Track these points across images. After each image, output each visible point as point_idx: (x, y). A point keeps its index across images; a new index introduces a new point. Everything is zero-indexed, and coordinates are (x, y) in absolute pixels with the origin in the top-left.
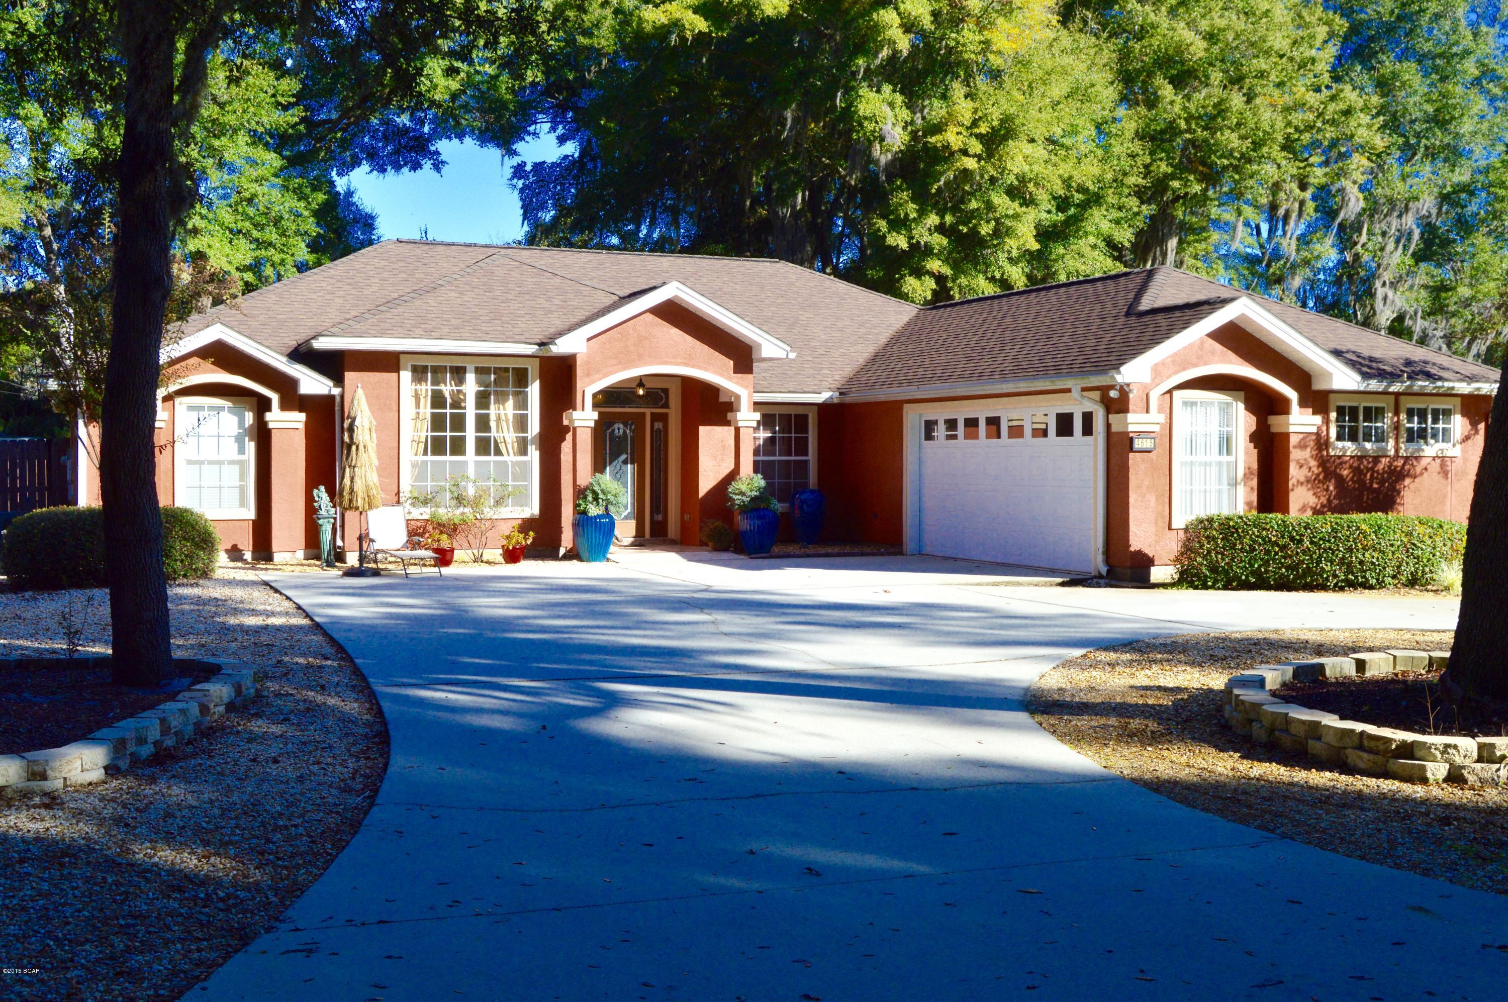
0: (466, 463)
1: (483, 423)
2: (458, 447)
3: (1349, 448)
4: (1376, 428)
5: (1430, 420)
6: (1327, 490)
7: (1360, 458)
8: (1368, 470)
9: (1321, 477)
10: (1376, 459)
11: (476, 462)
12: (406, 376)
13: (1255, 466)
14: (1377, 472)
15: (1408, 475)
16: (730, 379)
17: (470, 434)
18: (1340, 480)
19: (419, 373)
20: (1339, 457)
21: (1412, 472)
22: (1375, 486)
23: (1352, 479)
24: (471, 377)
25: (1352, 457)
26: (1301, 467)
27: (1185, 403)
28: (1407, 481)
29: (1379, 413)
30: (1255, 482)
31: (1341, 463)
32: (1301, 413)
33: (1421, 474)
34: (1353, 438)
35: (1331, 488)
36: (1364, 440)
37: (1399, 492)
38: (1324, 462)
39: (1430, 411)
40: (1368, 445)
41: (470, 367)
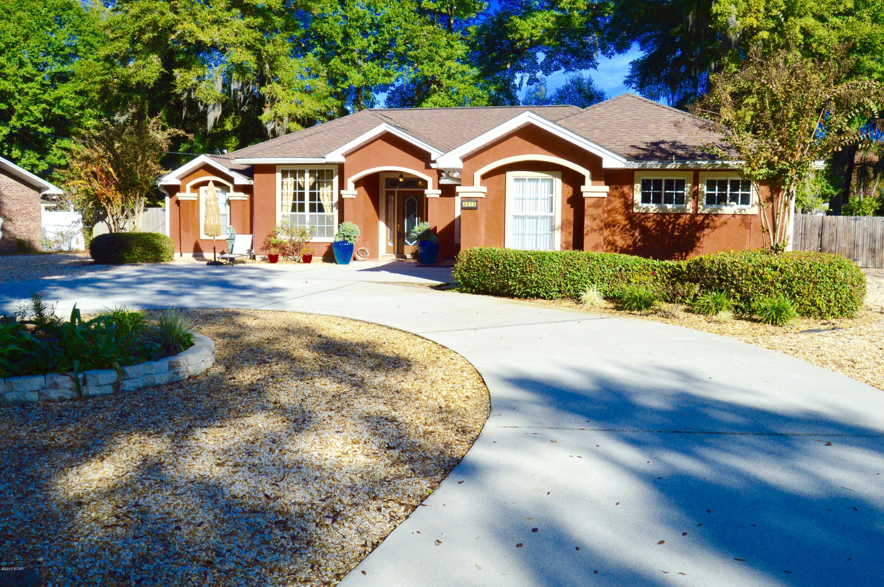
0: (305, 215)
1: (313, 196)
2: (302, 208)
3: (652, 208)
4: (676, 194)
5: (729, 189)
6: (633, 235)
7: (663, 215)
8: (670, 223)
9: (628, 227)
10: (678, 216)
11: (310, 215)
12: (279, 175)
13: (572, 219)
14: (679, 224)
15: (708, 226)
16: (423, 172)
17: (307, 202)
18: (644, 230)
19: (285, 174)
20: (644, 214)
21: (711, 224)
22: (676, 234)
23: (655, 229)
24: (307, 175)
25: (655, 214)
26: (595, 219)
27: (516, 180)
28: (706, 231)
29: (681, 184)
30: (571, 229)
31: (646, 218)
32: (593, 185)
33: (721, 226)
34: (657, 200)
35: (637, 234)
36: (665, 203)
37: (699, 239)
38: (630, 217)
39: (729, 182)
40: (669, 206)
41: (307, 170)
